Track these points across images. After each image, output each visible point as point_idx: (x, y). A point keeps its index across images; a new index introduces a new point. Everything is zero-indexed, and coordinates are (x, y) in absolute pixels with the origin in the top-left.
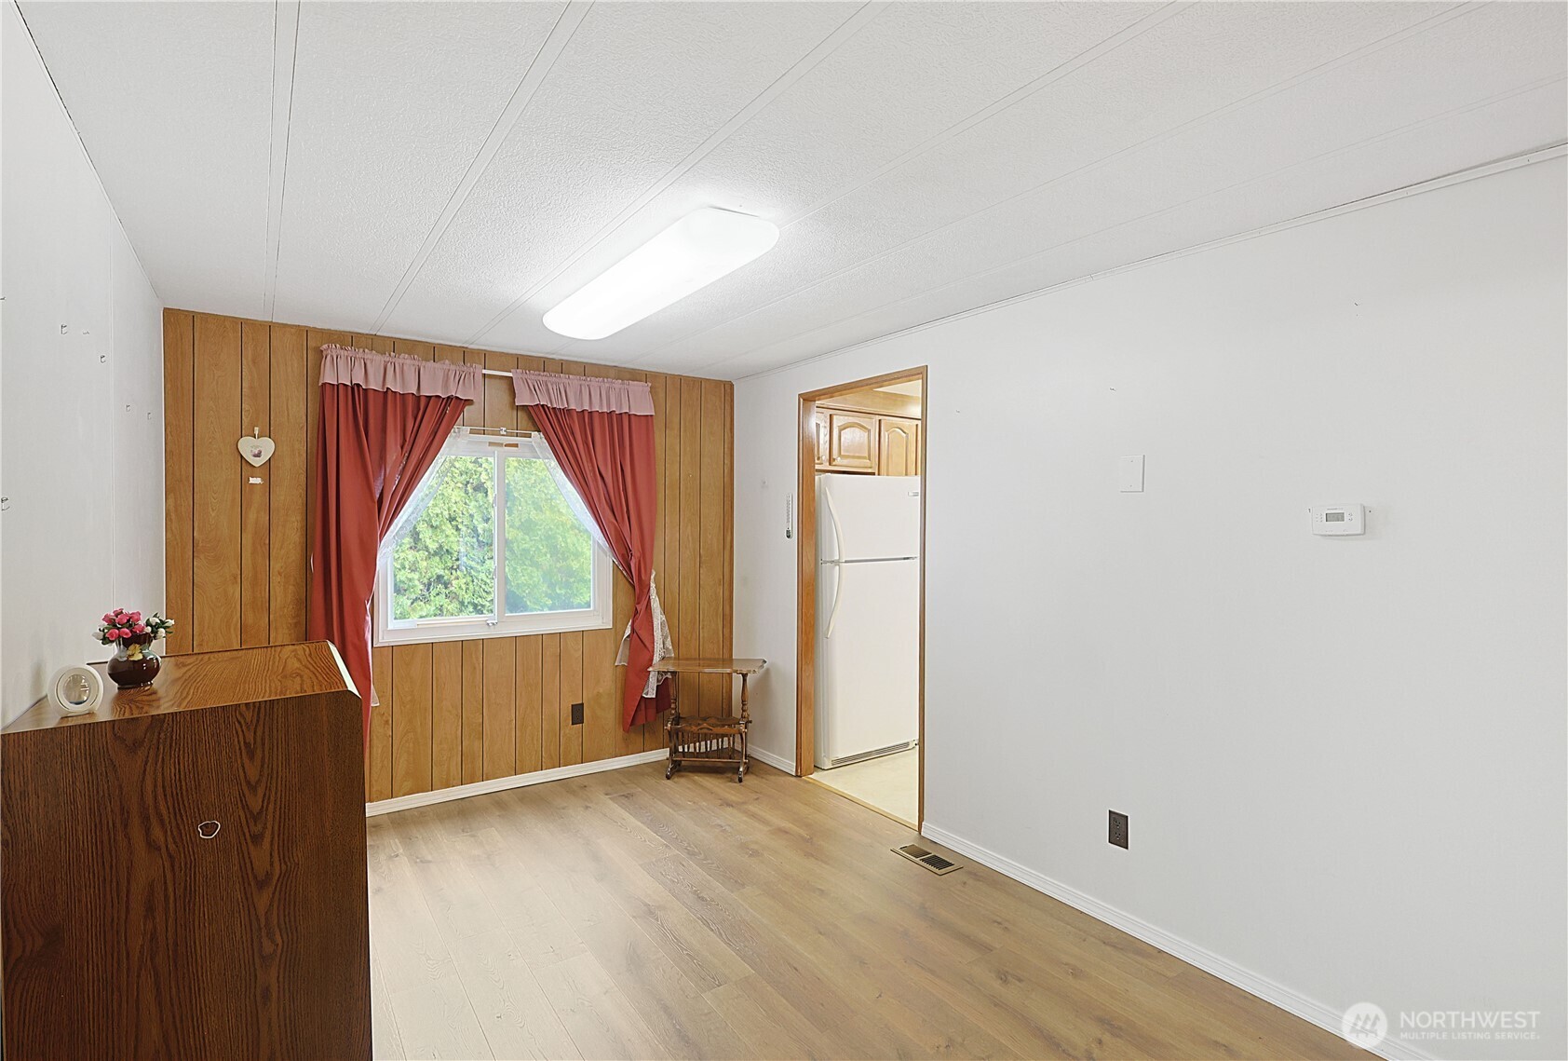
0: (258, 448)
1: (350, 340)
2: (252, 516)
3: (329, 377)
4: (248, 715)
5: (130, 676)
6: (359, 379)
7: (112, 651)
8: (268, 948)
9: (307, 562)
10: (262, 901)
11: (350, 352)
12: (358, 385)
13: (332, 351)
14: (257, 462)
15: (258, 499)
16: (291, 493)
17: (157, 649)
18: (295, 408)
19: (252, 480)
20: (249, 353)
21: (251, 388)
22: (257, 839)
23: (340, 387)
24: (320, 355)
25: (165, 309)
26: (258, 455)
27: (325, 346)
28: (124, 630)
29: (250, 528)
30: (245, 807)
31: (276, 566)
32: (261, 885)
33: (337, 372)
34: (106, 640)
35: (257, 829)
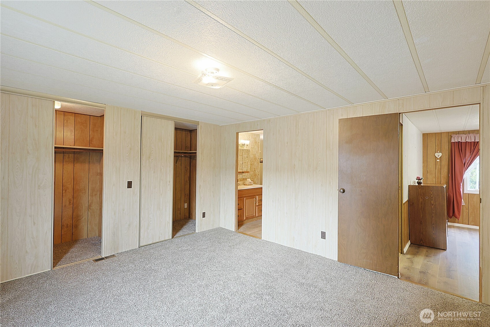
0: (439, 155)
1: (458, 133)
2: (437, 167)
3: (453, 141)
4: (431, 187)
5: (419, 183)
6: (460, 140)
7: (417, 181)
8: (433, 212)
9: (448, 175)
10: (433, 207)
11: (458, 135)
12: (460, 142)
13: (454, 136)
14: (438, 157)
15: (439, 164)
16: (445, 162)
17: (422, 181)
18: (446, 147)
19: (437, 160)
20: (437, 138)
21: (437, 144)
22: (432, 200)
23: (456, 143)
24: (451, 137)
25: (423, 134)
26: (439, 156)
27: (452, 135)
28: (418, 179)
29: (437, 169)
30: (431, 196)
31: (442, 176)
32: (433, 205)
33: (455, 139)
34: (417, 179)
35: (432, 199)
